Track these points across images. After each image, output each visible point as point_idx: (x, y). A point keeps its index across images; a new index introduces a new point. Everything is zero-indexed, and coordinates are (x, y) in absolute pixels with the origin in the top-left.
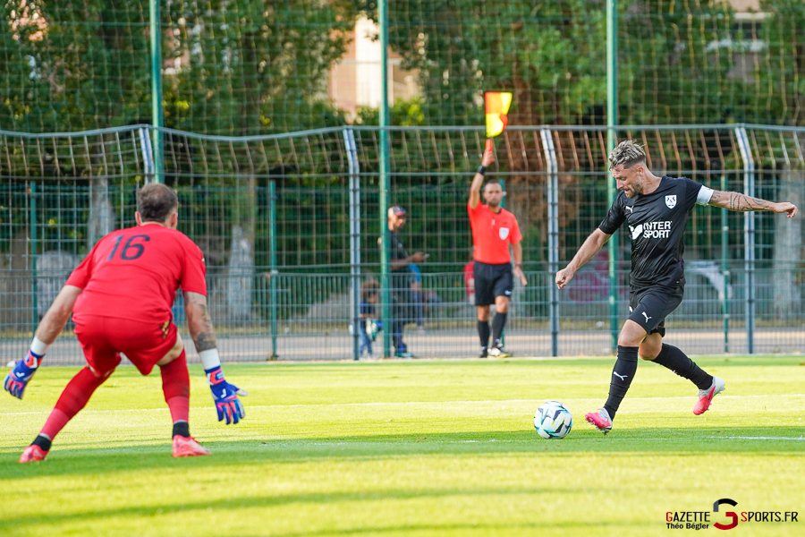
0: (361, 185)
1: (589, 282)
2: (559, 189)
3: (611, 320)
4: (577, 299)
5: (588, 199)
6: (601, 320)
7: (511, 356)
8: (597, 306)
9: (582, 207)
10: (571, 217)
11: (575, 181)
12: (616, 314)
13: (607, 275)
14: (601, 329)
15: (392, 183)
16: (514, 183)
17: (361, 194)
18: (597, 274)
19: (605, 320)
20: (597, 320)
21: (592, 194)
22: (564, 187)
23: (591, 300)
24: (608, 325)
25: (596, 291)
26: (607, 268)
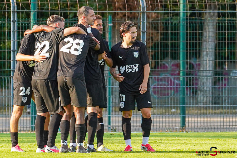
0: (18, 18)
1: (166, 83)
2: (148, 22)
3: (180, 107)
4: (158, 94)
5: (167, 29)
6: (174, 108)
7: (115, 131)
8: (171, 98)
9: (163, 34)
10: (155, 41)
11: (158, 17)
12: (184, 104)
13: (178, 79)
14: (174, 113)
15: (38, 17)
16: (117, 18)
17: (18, 24)
18: (172, 78)
19: (177, 108)
20: (171, 108)
21: (169, 26)
22: (151, 20)
23: (168, 94)
24: (179, 111)
25: (171, 88)
26: (179, 74)
